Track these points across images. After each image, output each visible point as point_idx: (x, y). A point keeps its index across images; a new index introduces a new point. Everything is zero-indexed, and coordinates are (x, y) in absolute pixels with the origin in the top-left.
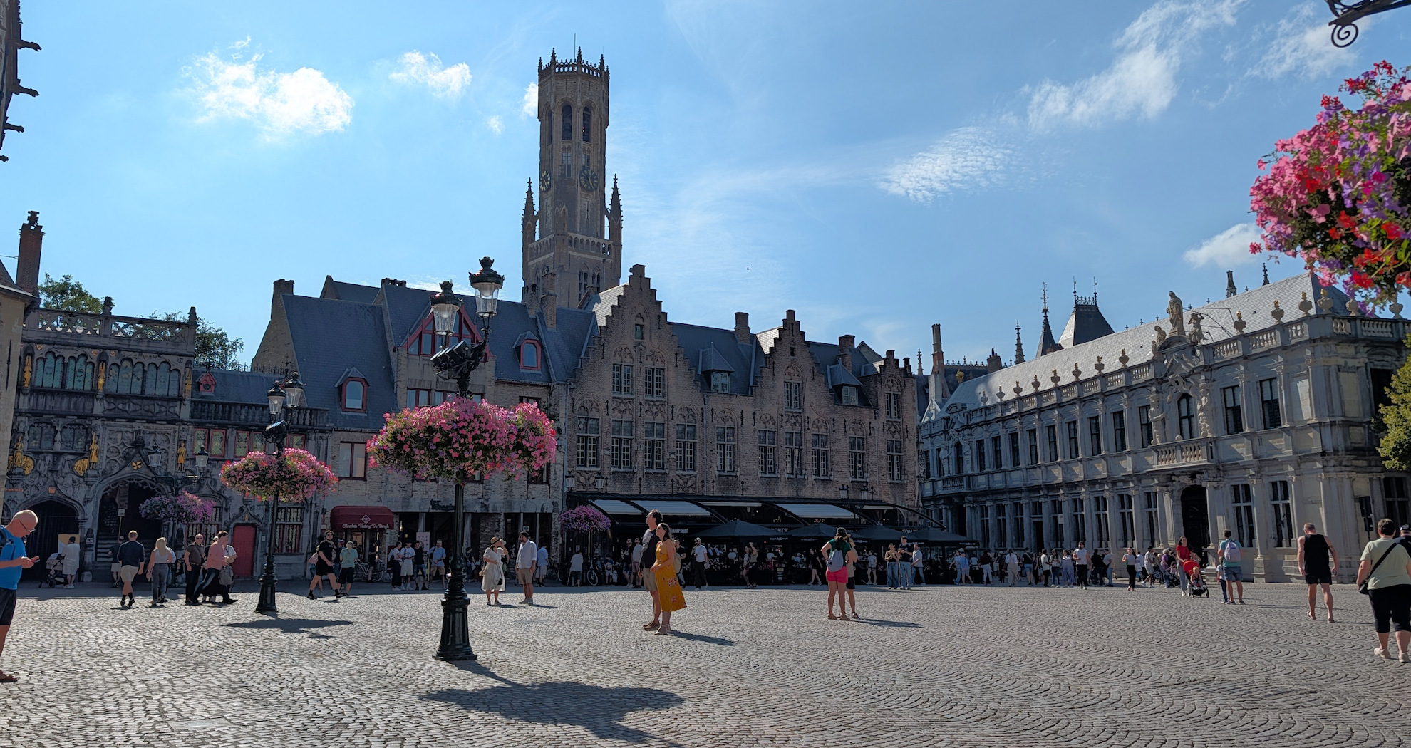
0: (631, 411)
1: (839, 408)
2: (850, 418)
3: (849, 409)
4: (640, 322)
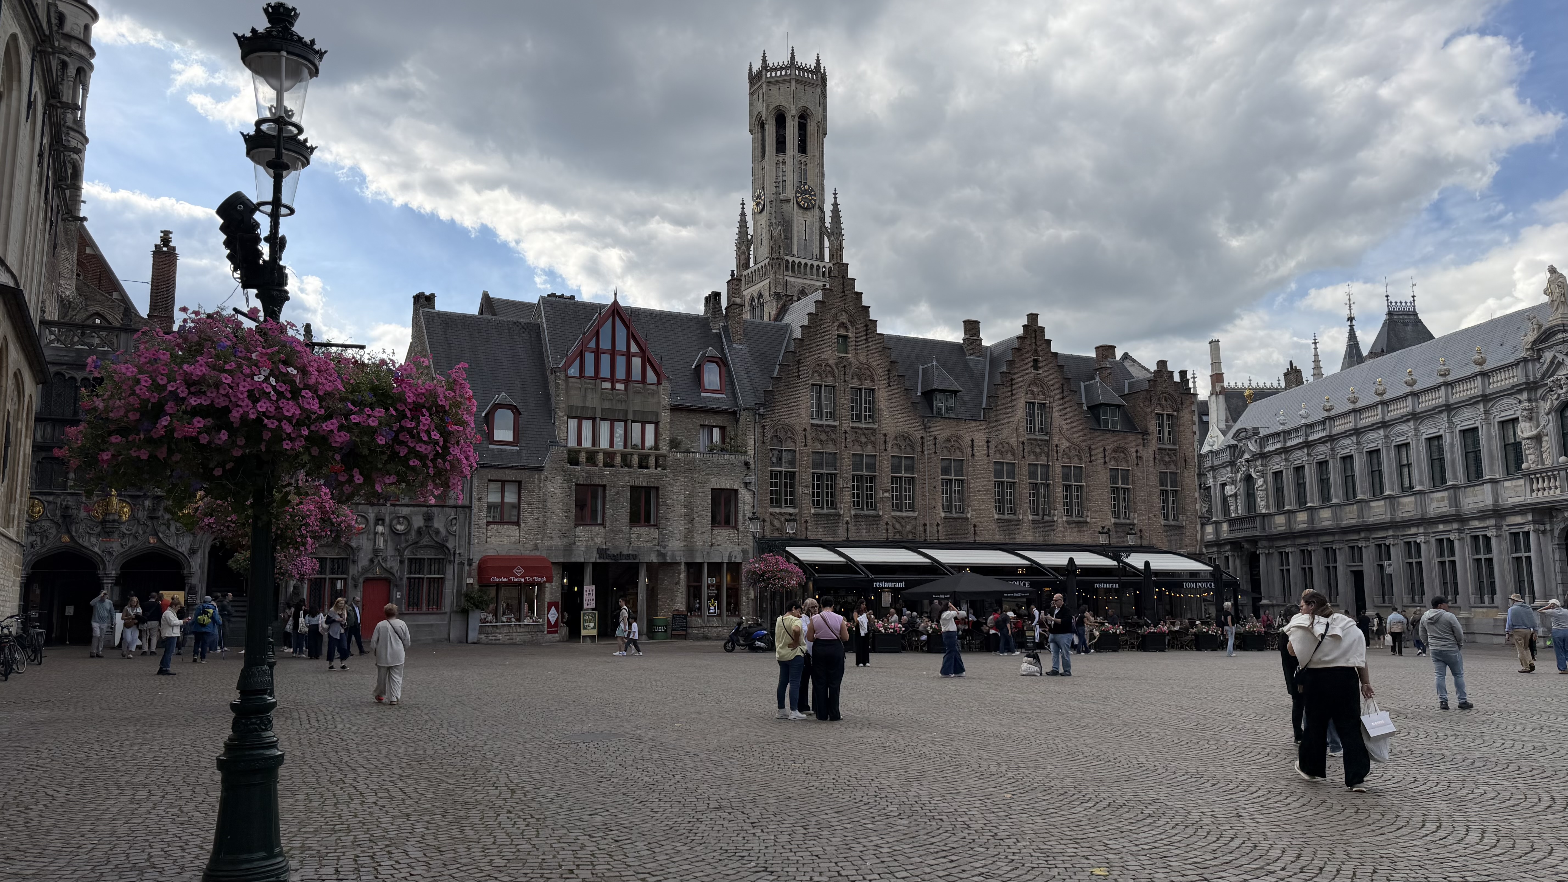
0: (834, 441)
1: (1097, 434)
2: (1110, 447)
3: (1109, 436)
4: (843, 332)
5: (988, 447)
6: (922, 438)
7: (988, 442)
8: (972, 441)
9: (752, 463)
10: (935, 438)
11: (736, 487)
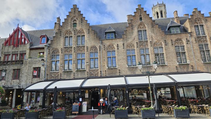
2: (174, 39)
4: (75, 22)
5: (124, 46)
6: (100, 46)
7: (123, 44)
8: (118, 45)
9: (45, 59)
10: (104, 46)
11: (40, 67)
